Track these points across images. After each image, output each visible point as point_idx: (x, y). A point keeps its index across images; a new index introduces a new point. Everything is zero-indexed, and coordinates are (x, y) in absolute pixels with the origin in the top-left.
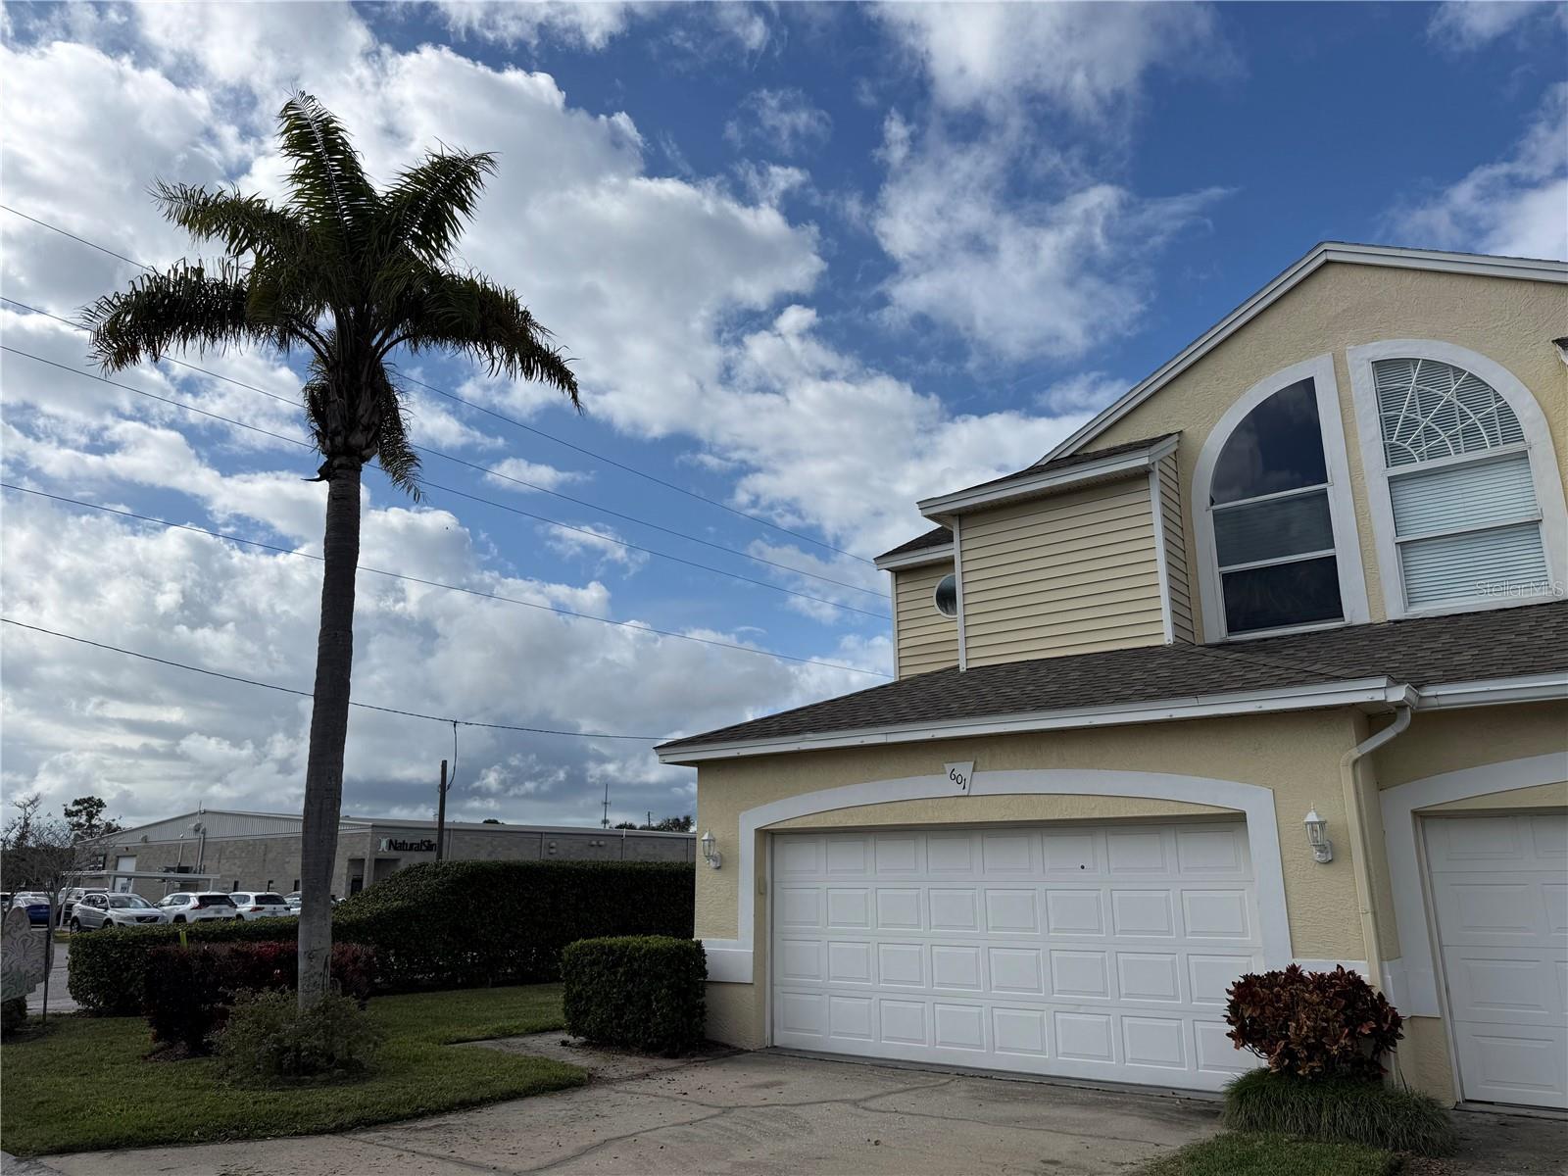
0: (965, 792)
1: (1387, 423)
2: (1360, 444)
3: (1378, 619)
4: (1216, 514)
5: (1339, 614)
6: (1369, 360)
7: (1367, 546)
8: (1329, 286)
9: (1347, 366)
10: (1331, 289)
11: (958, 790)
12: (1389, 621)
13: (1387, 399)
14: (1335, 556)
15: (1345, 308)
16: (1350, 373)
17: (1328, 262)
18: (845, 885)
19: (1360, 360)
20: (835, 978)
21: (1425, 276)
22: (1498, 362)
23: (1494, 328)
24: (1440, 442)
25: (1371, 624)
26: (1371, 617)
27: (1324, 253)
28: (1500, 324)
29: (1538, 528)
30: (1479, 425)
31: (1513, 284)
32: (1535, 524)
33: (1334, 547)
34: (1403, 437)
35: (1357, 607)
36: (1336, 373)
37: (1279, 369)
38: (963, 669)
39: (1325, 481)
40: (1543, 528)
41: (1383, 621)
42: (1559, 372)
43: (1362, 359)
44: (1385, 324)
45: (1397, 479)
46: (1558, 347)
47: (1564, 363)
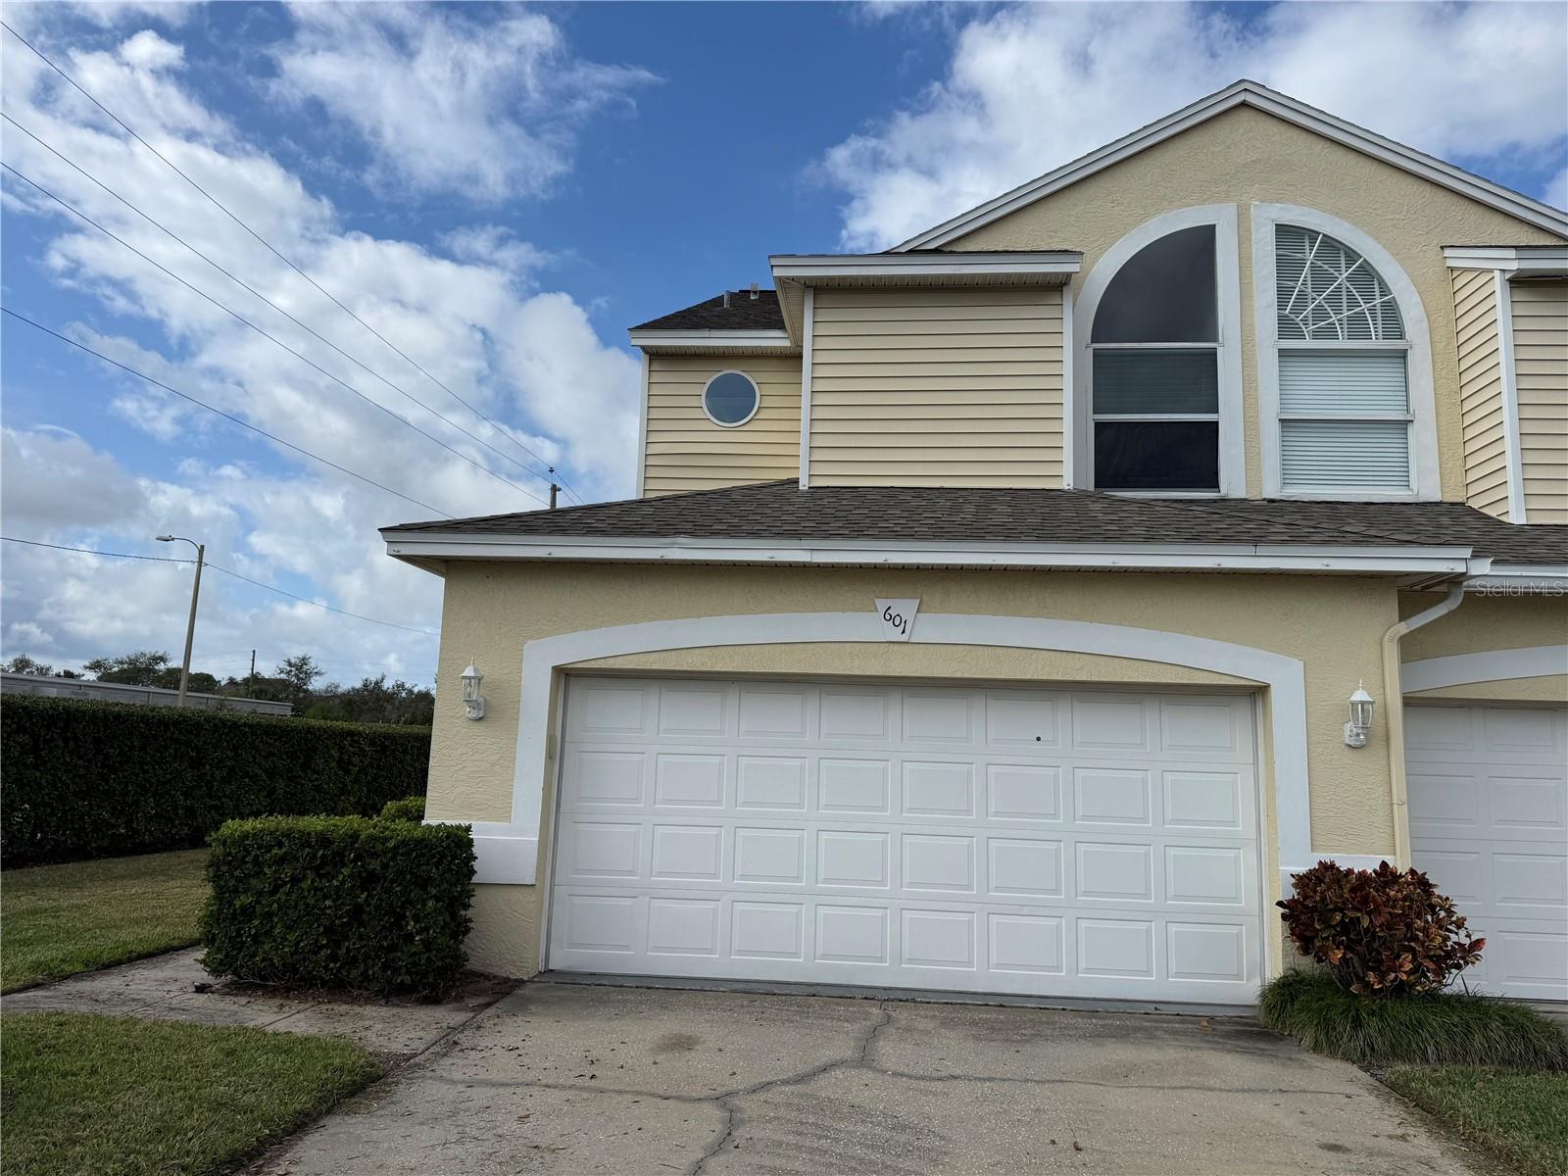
0: (904, 638)
1: (1283, 294)
2: (1255, 308)
3: (1253, 495)
4: (1097, 354)
5: (1213, 483)
6: (1273, 221)
7: (1250, 417)
8: (1241, 131)
9: (1250, 222)
10: (1242, 134)
11: (895, 634)
12: (1264, 499)
13: (1286, 267)
14: (1217, 423)
15: (1254, 158)
16: (1253, 230)
17: (1244, 105)
18: (691, 749)
19: (1266, 217)
20: (660, 874)
21: (1335, 148)
22: (1393, 255)
23: (1392, 219)
24: (1328, 324)
25: (1245, 500)
26: (1247, 493)
27: (1243, 93)
28: (1398, 217)
29: (1406, 429)
30: (1368, 315)
31: (1413, 179)
32: (1404, 425)
33: (1217, 412)
34: (1296, 311)
35: (1233, 481)
36: (1239, 226)
37: (1180, 207)
38: (804, 485)
39: (1215, 339)
40: (1410, 428)
41: (1257, 498)
42: (1442, 279)
43: (1267, 219)
44: (1292, 188)
45: (1283, 354)
46: (1448, 252)
47: (1452, 269)
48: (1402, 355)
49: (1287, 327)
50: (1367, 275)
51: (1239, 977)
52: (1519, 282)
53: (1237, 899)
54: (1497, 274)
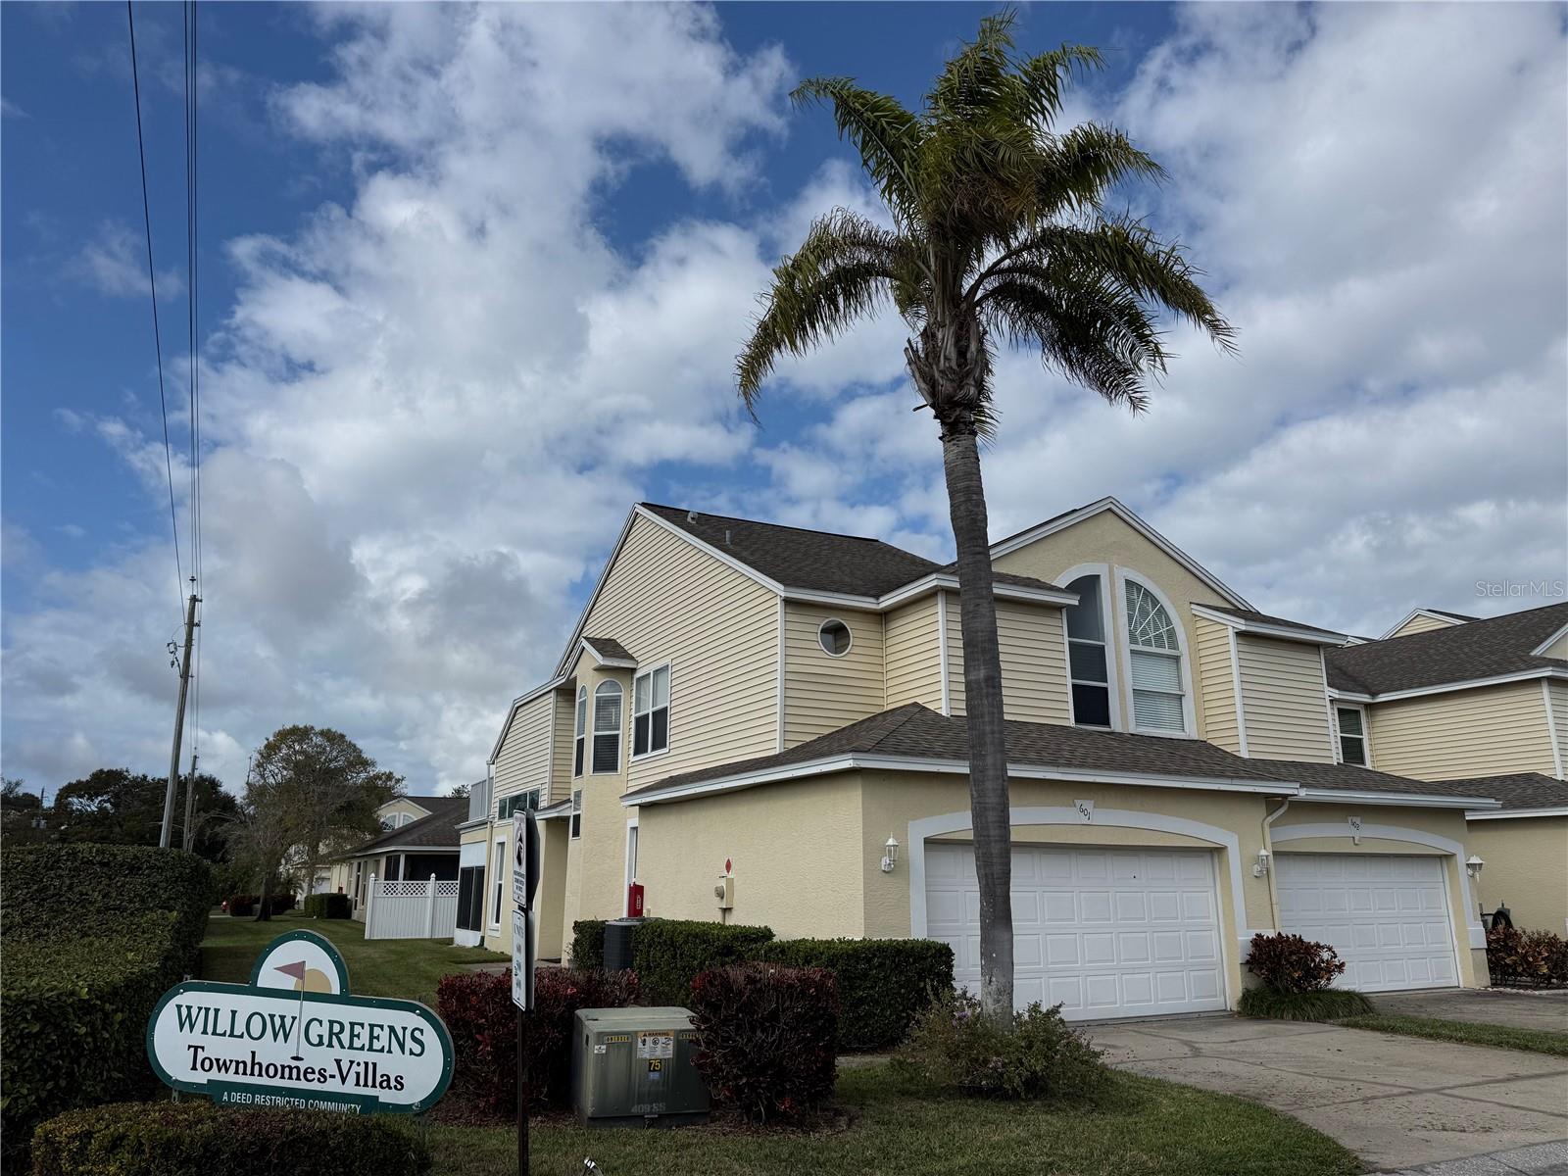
0: (1085, 821)
1: (1130, 617)
2: (1119, 624)
3: (1125, 730)
4: (1070, 645)
5: (1106, 722)
6: (1124, 577)
7: (1121, 687)
8: (1108, 524)
9: (1114, 576)
10: (1109, 526)
11: (1082, 820)
12: (1130, 734)
14: (1107, 688)
15: (1114, 541)
16: (1116, 581)
17: (1109, 510)
21: (1146, 541)
22: (1172, 603)
23: (1171, 585)
24: (1148, 638)
26: (1122, 730)
27: (1110, 503)
28: (1173, 583)
29: (1181, 699)
30: (1164, 634)
31: (1177, 564)
32: (1180, 697)
33: (1107, 682)
34: (1135, 628)
35: (1116, 722)
36: (1109, 577)
37: (1084, 562)
39: (1104, 640)
40: (1183, 700)
41: (1127, 733)
42: (1191, 620)
43: (1121, 575)
44: (1131, 560)
45: (1133, 652)
46: (1193, 606)
47: (1195, 615)
48: (1177, 659)
49: (1133, 639)
50: (1162, 611)
51: (1216, 996)
52: (1241, 635)
53: (1212, 956)
54: (1230, 628)
